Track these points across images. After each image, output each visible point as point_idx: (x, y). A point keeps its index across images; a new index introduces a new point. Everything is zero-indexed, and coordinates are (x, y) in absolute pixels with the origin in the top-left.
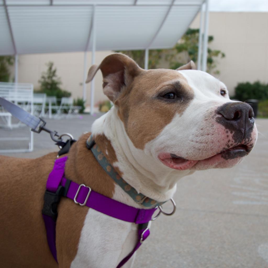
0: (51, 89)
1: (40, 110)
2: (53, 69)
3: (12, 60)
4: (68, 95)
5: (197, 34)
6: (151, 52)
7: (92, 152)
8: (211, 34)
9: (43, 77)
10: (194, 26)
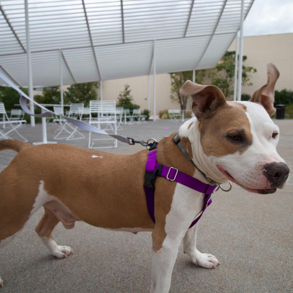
0: (126, 103)
1: (118, 118)
2: (129, 89)
3: (98, 85)
4: (137, 107)
5: (233, 56)
6: (197, 71)
7: (178, 146)
8: (245, 55)
9: (120, 95)
10: (230, 50)
